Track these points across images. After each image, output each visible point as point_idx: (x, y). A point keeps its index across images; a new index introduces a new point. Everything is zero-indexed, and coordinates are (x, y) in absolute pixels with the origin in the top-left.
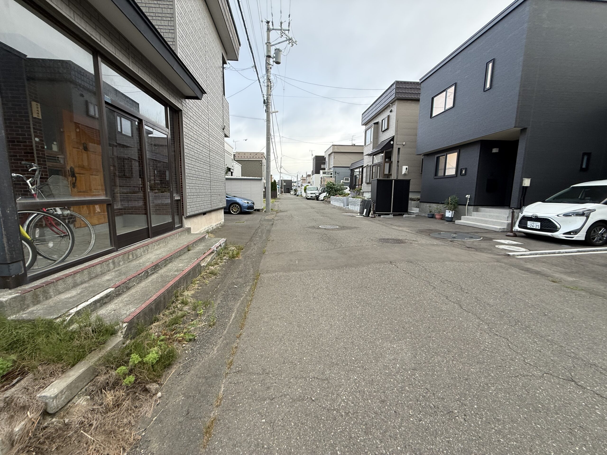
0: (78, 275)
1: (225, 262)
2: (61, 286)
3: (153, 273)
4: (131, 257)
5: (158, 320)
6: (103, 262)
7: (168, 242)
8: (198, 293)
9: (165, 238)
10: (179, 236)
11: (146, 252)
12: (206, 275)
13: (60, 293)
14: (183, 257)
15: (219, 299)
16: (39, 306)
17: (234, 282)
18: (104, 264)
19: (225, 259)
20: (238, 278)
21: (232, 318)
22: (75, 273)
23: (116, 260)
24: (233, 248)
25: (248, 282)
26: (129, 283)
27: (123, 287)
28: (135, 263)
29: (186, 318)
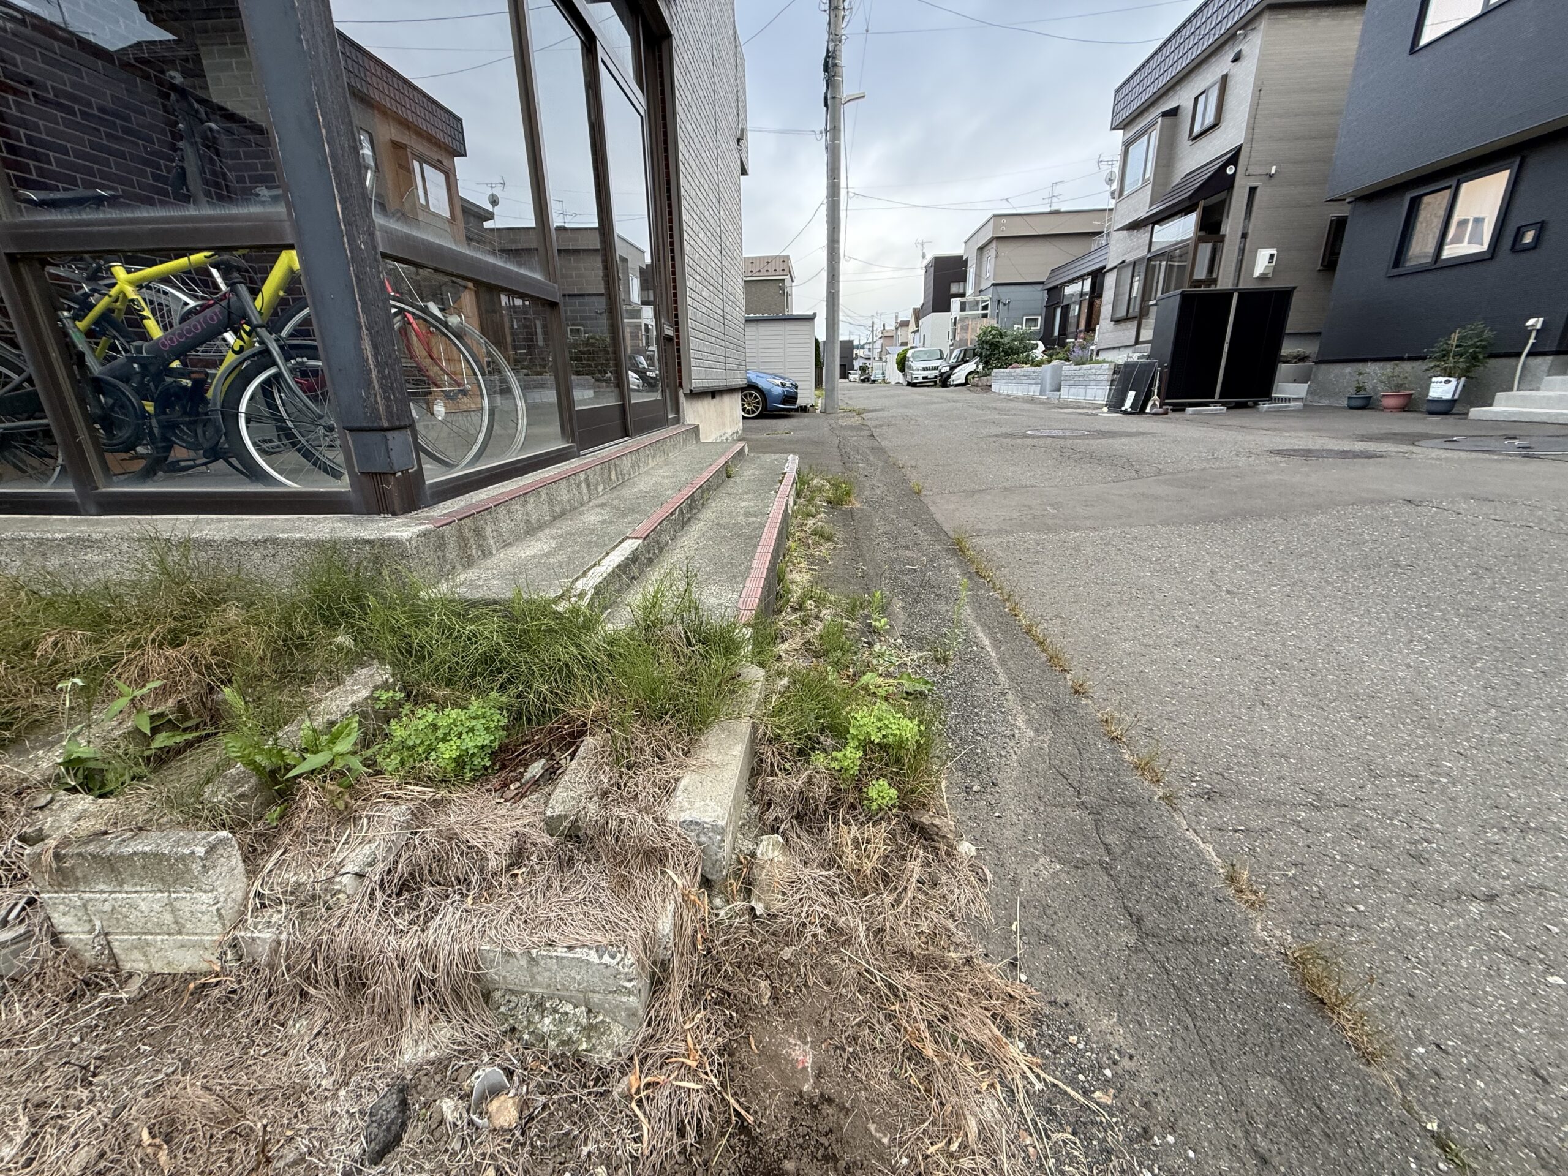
1: (826, 513)
2: (504, 523)
4: (614, 476)
6: (569, 474)
8: (821, 578)
10: (683, 443)
11: (637, 469)
12: (807, 537)
13: (507, 545)
14: (731, 489)
15: (893, 597)
17: (896, 559)
19: (822, 506)
20: (896, 548)
21: (987, 644)
22: (526, 493)
23: (590, 475)
25: (939, 557)
26: (661, 531)
27: (654, 540)
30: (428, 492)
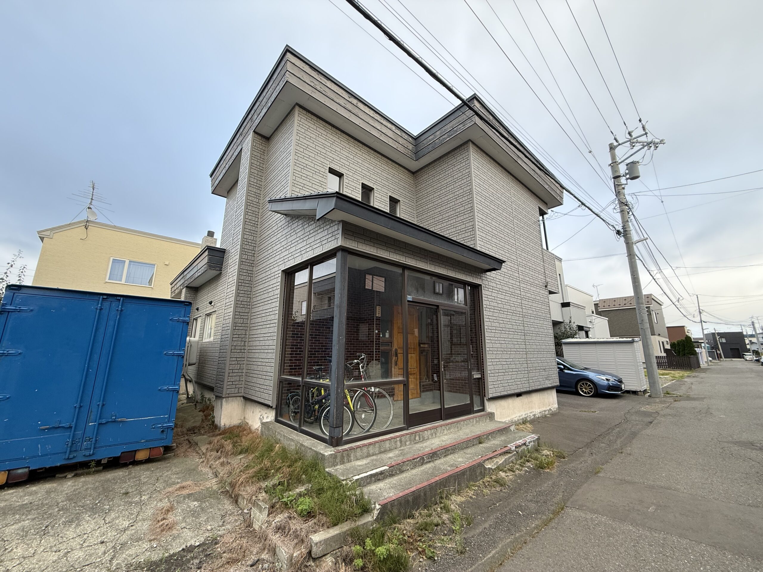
0: (372, 446)
1: (526, 471)
2: (359, 453)
3: (430, 462)
4: (417, 438)
5: (412, 516)
6: (392, 438)
7: (461, 428)
8: (469, 502)
9: (458, 422)
10: (476, 423)
11: (434, 435)
12: (489, 482)
13: (357, 459)
14: (469, 451)
15: (489, 521)
16: (342, 466)
17: (521, 506)
18: (392, 440)
19: (529, 467)
20: (531, 501)
21: (489, 556)
22: (370, 444)
23: (403, 438)
24: (548, 453)
25: (543, 513)
26: (403, 465)
27: (397, 468)
28: (418, 446)
29: (441, 529)
30: (343, 442)
